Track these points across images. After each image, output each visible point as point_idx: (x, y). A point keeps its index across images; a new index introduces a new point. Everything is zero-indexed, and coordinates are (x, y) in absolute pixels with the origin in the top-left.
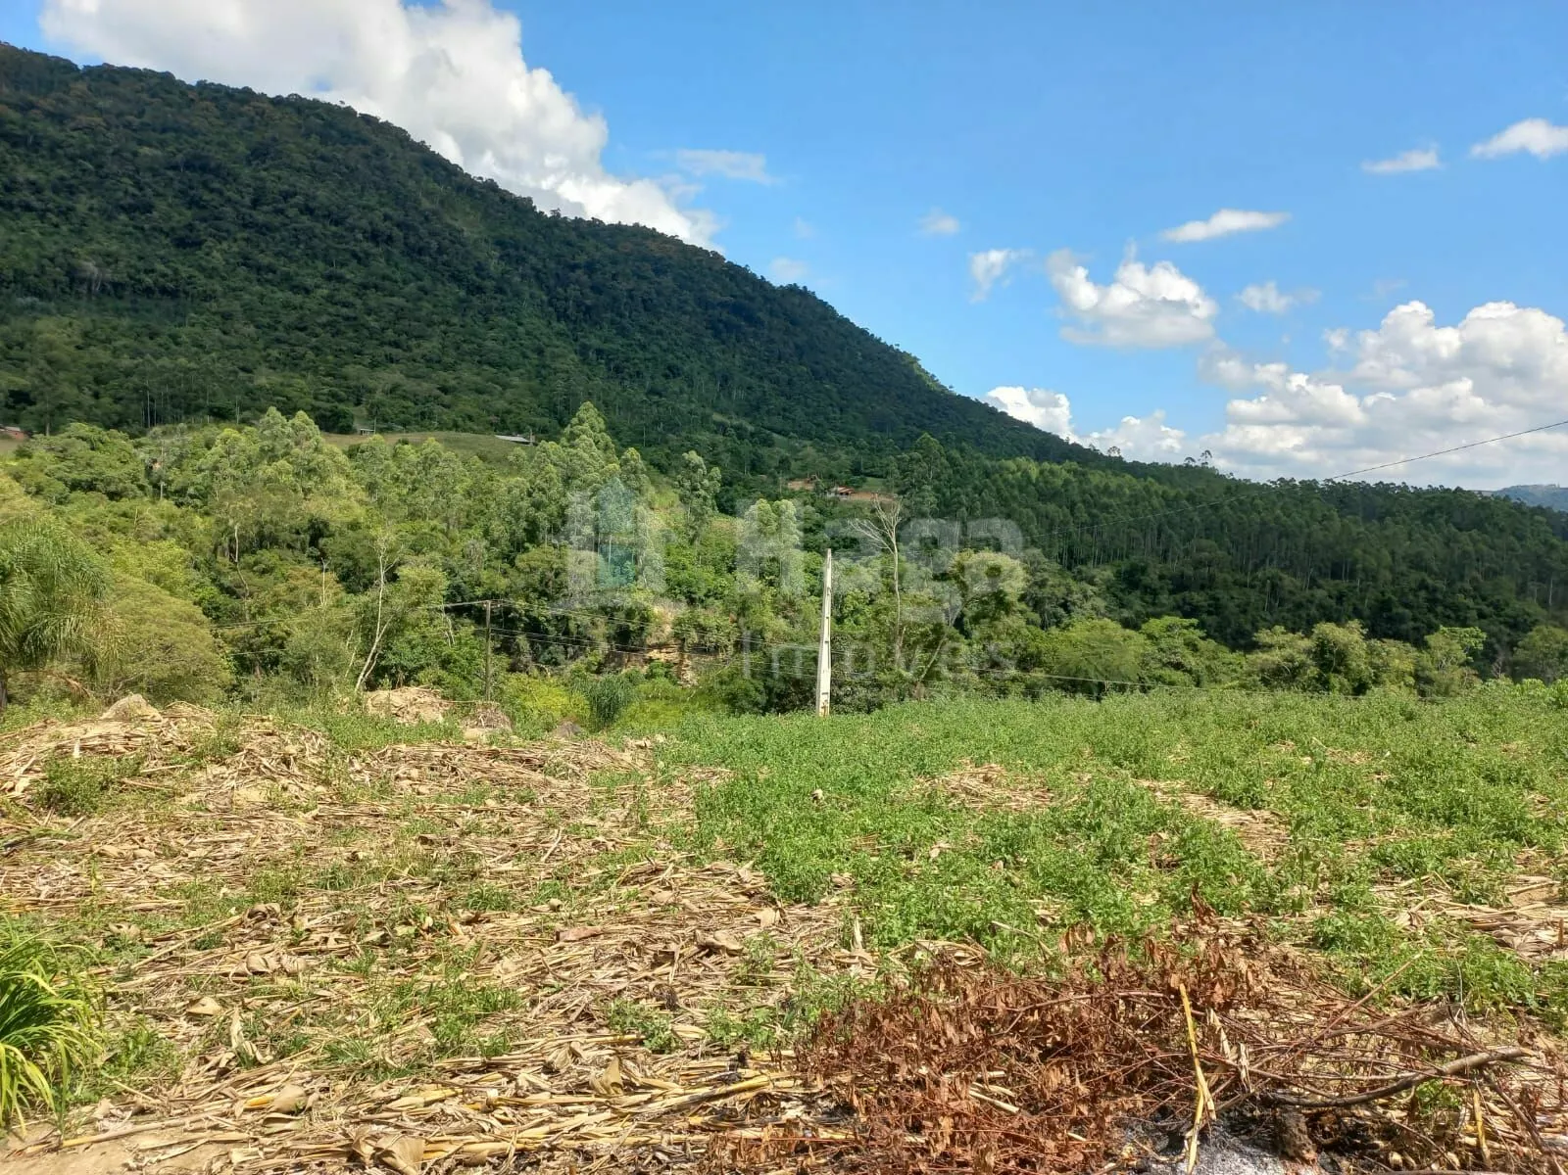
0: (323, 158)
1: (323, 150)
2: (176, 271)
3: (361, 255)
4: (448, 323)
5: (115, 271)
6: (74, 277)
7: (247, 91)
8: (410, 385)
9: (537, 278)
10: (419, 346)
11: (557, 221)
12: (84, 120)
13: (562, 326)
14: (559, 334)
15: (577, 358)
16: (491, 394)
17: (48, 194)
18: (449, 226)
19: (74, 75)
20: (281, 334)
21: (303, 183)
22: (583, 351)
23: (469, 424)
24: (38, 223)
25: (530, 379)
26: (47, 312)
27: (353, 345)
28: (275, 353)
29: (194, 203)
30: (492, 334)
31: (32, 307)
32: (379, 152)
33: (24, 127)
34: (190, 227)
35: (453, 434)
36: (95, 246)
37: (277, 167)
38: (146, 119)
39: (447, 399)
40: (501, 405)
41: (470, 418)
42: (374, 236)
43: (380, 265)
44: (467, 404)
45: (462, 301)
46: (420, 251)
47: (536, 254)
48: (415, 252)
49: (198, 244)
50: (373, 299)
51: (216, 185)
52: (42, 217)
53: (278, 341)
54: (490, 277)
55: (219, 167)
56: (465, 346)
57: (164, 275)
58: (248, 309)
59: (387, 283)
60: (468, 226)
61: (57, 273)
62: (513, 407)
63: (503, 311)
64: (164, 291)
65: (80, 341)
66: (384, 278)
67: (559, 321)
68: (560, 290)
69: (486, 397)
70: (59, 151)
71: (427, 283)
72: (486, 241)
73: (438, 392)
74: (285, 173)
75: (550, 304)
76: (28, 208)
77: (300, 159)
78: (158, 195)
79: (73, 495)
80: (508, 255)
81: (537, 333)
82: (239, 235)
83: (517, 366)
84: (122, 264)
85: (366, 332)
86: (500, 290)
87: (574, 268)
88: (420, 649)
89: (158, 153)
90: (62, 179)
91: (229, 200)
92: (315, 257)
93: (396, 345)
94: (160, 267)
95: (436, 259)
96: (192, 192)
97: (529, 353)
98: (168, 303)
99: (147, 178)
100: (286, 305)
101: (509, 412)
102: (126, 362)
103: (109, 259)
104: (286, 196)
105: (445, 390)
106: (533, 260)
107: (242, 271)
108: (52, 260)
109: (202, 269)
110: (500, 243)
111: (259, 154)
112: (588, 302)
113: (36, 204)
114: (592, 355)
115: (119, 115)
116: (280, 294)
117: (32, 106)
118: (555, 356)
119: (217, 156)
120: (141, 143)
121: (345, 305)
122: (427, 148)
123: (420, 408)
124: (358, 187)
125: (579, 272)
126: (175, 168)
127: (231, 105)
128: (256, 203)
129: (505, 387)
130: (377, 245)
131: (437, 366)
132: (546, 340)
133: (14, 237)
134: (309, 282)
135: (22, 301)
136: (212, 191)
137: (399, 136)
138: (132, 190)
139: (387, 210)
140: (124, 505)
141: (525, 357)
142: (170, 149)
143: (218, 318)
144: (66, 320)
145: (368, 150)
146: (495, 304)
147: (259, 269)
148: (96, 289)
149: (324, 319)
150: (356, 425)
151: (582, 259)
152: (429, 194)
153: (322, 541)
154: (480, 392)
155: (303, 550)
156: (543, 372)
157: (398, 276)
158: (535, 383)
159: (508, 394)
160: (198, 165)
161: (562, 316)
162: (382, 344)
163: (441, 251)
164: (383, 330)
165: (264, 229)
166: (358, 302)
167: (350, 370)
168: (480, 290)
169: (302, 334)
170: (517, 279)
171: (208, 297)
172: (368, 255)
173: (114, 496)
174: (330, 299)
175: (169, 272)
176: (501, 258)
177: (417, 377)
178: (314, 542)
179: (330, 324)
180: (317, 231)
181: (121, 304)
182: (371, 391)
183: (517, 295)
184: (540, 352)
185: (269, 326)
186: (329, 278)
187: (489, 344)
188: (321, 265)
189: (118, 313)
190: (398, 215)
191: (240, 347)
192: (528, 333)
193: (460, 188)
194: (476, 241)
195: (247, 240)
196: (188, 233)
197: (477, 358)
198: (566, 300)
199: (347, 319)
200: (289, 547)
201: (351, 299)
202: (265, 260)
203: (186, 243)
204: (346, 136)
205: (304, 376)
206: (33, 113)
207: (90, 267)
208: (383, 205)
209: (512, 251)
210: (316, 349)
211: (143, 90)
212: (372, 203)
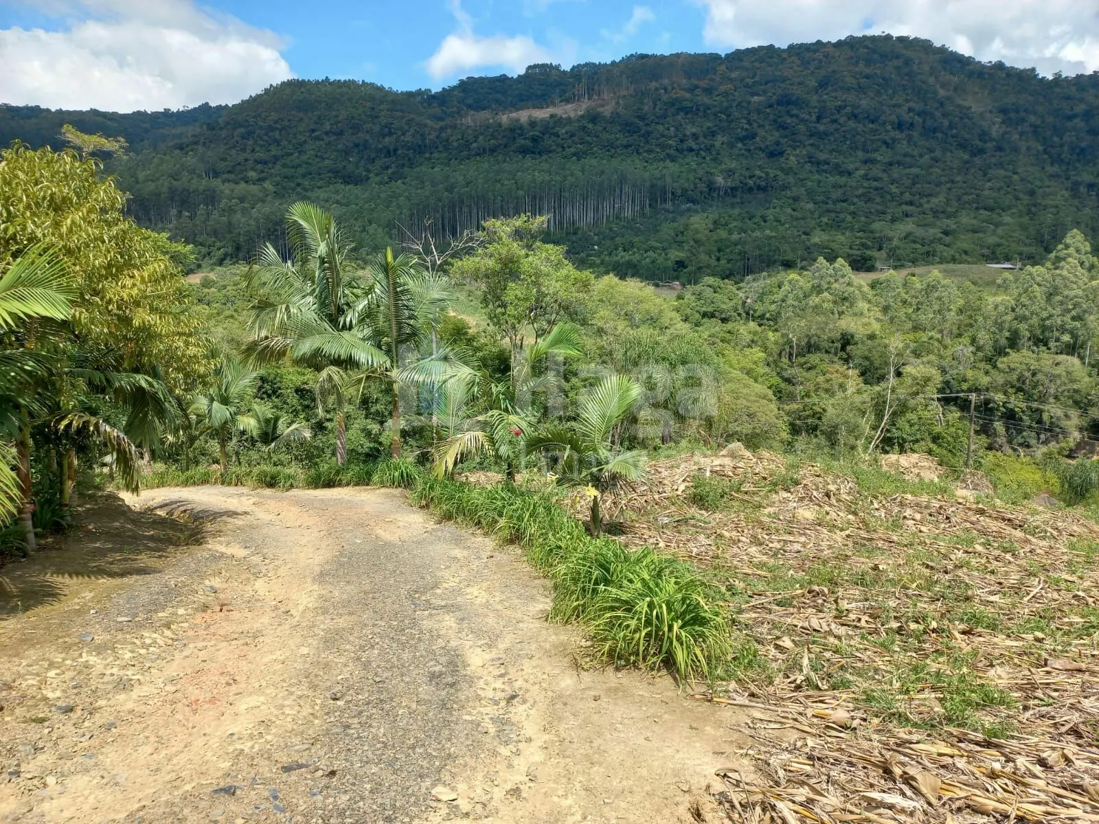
0: (867, 77)
1: (868, 71)
2: (767, 174)
3: (890, 141)
4: (953, 182)
5: (733, 180)
6: (711, 187)
7: (819, 42)
8: (920, 232)
9: (1035, 132)
10: (928, 202)
11: (1058, 81)
12: (722, 88)
13: (1056, 169)
14: (1052, 176)
15: (1066, 194)
16: (984, 232)
17: (701, 139)
18: (959, 106)
19: (719, 62)
20: (830, 206)
21: (851, 97)
22: (1074, 189)
23: (965, 257)
24: (695, 158)
25: (1021, 216)
26: (696, 212)
27: (880, 208)
28: (825, 220)
29: (783, 127)
30: (989, 184)
31: (689, 210)
32: (907, 62)
33: (691, 101)
34: (778, 143)
35: (951, 266)
36: (723, 166)
37: (835, 90)
38: (756, 79)
39: (947, 239)
40: (992, 240)
41: (966, 253)
42: (900, 126)
43: (903, 147)
44: (964, 242)
45: (966, 162)
46: (935, 130)
47: (1035, 113)
48: (929, 132)
49: (781, 154)
50: (896, 172)
51: (795, 112)
52: (697, 155)
53: (828, 211)
54: (992, 140)
55: (797, 99)
56: (966, 198)
57: (760, 178)
58: (810, 193)
59: (908, 159)
60: (977, 103)
61: (702, 187)
62: (1003, 241)
63: (1000, 165)
64: (759, 188)
65: (712, 227)
66: (905, 155)
67: (1052, 165)
68: (1056, 139)
69: (981, 235)
70: (709, 112)
71: (938, 153)
72: (991, 112)
73: (941, 235)
74: (839, 94)
75: (1045, 152)
76: (691, 150)
77: (850, 81)
78: (760, 126)
79: (704, 320)
80: (1010, 119)
81: (1030, 178)
82: (807, 143)
83: (1009, 208)
84: (736, 175)
85: (889, 197)
86: (1000, 149)
87: (1070, 118)
88: (916, 427)
89: (762, 98)
90: (709, 128)
91: (803, 120)
92: (857, 148)
93: (911, 203)
94: (758, 173)
95: (946, 134)
96: (779, 120)
97: (1021, 196)
98: (761, 195)
99: (754, 116)
100: (836, 186)
101: (999, 245)
102: (735, 237)
103: (730, 173)
104: (839, 109)
105: (946, 233)
106: (1032, 118)
107: (808, 166)
108: (700, 179)
109: (782, 170)
110: (1004, 111)
111: (823, 84)
112: (1083, 145)
113: (695, 147)
114: (1082, 189)
115: (742, 80)
116: (831, 178)
117: (696, 87)
118: (1045, 195)
119: (797, 91)
120: (753, 95)
121: (876, 180)
122: (947, 49)
123: (926, 248)
124: (890, 92)
125: (1077, 121)
126: (771, 106)
127: (808, 55)
128: (819, 119)
129: (997, 225)
130: (902, 132)
131: (941, 215)
132: (1038, 183)
133: (683, 169)
134: (851, 167)
135: (684, 207)
136: (792, 116)
137: (923, 46)
138: (746, 126)
139: (912, 104)
140: (729, 326)
141: (1017, 199)
142: (770, 94)
143: (791, 201)
144: (706, 215)
145: (899, 63)
146: (993, 160)
147: (818, 163)
148: (722, 193)
149: (860, 191)
150: (878, 265)
151: (1080, 108)
152: (943, 86)
153: (849, 348)
154: (975, 232)
155: (836, 354)
156: (1033, 209)
157: (916, 153)
158: (1026, 220)
159: (1000, 231)
160: (786, 101)
161: (1057, 160)
162: (900, 204)
163: (951, 127)
164: (902, 193)
165: (822, 136)
166: (885, 176)
167: (876, 226)
168: (982, 151)
169: (845, 204)
170: (1016, 137)
171: (785, 187)
172: (894, 140)
173: (724, 320)
174: (866, 177)
175: (763, 175)
176: (1003, 122)
177: (925, 225)
178: (843, 349)
179: (863, 195)
180: (859, 129)
181: (734, 200)
182: (890, 239)
183: (1016, 150)
184: (1032, 193)
185: (823, 202)
186: (866, 162)
187: (986, 192)
188: (860, 154)
189: (733, 206)
190: (918, 106)
191: (803, 219)
192: (1022, 180)
193: (971, 75)
194: (981, 114)
195: (812, 145)
196: (775, 147)
197: (975, 205)
198: (1062, 146)
199: (876, 189)
200: (827, 352)
201: (880, 175)
202: (823, 156)
203: (774, 154)
204: (884, 57)
205: (843, 234)
206: (698, 91)
207: (720, 180)
208: (907, 101)
209: (1012, 115)
210: (853, 214)
211: (756, 60)
212: (901, 101)
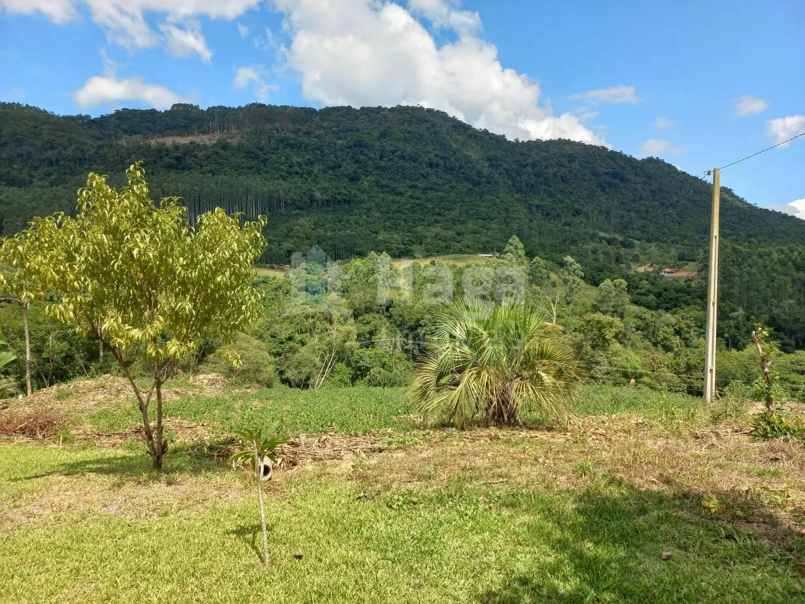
0: (409, 133)
1: (409, 129)
2: (350, 192)
3: (425, 175)
4: (463, 202)
5: (327, 195)
6: (312, 199)
7: (380, 107)
8: (443, 233)
9: (507, 174)
10: (449, 214)
11: (517, 144)
12: (317, 133)
13: (519, 196)
14: (518, 200)
15: (526, 211)
16: (480, 233)
17: (304, 166)
18: (465, 155)
19: (314, 114)
20: (391, 215)
21: (400, 145)
22: (529, 208)
23: (467, 249)
24: (300, 179)
25: (501, 224)
26: (302, 215)
27: (421, 217)
28: (388, 224)
29: (358, 161)
30: (484, 204)
31: (297, 214)
32: (433, 125)
33: (296, 140)
34: (355, 172)
35: (460, 255)
36: (320, 186)
37: (390, 140)
38: (340, 128)
39: (459, 238)
40: (484, 239)
41: (468, 247)
42: (431, 165)
43: (433, 179)
44: (468, 240)
45: (470, 190)
46: (451, 169)
47: (506, 162)
48: (449, 170)
49: (358, 179)
50: (430, 194)
51: (365, 152)
52: (302, 177)
53: (390, 218)
54: (483, 177)
55: (366, 144)
56: (471, 212)
57: (345, 195)
58: (377, 205)
59: (436, 187)
60: (474, 154)
61: (306, 199)
62: (490, 239)
63: (489, 192)
64: (345, 201)
65: (313, 226)
66: (435, 184)
67: (517, 193)
68: (518, 178)
69: (478, 235)
70: (308, 148)
71: (454, 184)
72: (482, 159)
73: (456, 235)
74: (393, 142)
75: (513, 185)
76: (297, 173)
77: (399, 134)
78: (343, 160)
80: (493, 165)
81: (506, 201)
82: (374, 173)
83: (495, 219)
84: (329, 192)
85: (426, 210)
86: (489, 182)
87: (525, 166)
89: (344, 142)
90: (309, 159)
91: (370, 158)
92: (405, 178)
93: (439, 214)
94: (344, 191)
95: (458, 172)
96: (356, 157)
97: (501, 211)
98: (347, 206)
99: (339, 153)
100: (393, 202)
101: (488, 242)
102: (329, 234)
103: (324, 190)
104: (393, 152)
105: (459, 234)
106: (505, 165)
107: (376, 188)
108: (304, 194)
109: (359, 189)
110: (489, 159)
111: (383, 135)
112: (532, 182)
113: (300, 171)
114: (534, 209)
115: (330, 128)
116: (391, 197)
117: (299, 130)
118: (514, 212)
119: (366, 139)
120: (338, 139)
121: (418, 199)
122: (456, 119)
123: (446, 244)
124: (424, 143)
125: (528, 168)
126: (350, 147)
127: (373, 115)
128: (381, 157)
129: (488, 229)
130: (432, 169)
131: (457, 223)
132: (510, 204)
133: (292, 186)
134: (403, 190)
135: (293, 212)
136: (364, 155)
137: (443, 116)
138: (334, 159)
139: (437, 152)
141: (499, 213)
142: (349, 139)
143: (365, 211)
144: (309, 218)
145: (429, 125)
146: (485, 189)
147: (382, 187)
148: (320, 204)
149: (408, 206)
150: (416, 255)
151: (530, 161)
152: (455, 141)
154: (475, 233)
155: (383, 314)
156: (508, 220)
157: (441, 182)
158: (503, 227)
159: (489, 233)
160: (359, 145)
161: (519, 191)
162: (433, 215)
163: (460, 168)
164: (434, 208)
165: (384, 169)
166: (423, 196)
167: (419, 229)
168: (479, 183)
169: (400, 214)
170: (497, 175)
171: (362, 202)
172: (427, 174)
174: (411, 197)
175: (347, 193)
176: (489, 166)
177: (447, 229)
179: (411, 208)
180: (406, 166)
181: (329, 209)
182: (426, 237)
183: (497, 183)
184: (507, 210)
185: (386, 212)
186: (411, 187)
187: (482, 209)
188: (408, 181)
189: (328, 213)
190: (441, 154)
191: (374, 223)
192: (502, 202)
193: (470, 136)
194: (477, 160)
195: (377, 174)
196: (354, 175)
197: (476, 217)
198: (521, 182)
199: (418, 205)
201: (420, 196)
202: (384, 182)
203: (354, 179)
204: (420, 121)
205: (398, 233)
206: (300, 134)
207: (318, 195)
208: (435, 150)
209: (494, 162)
210: (405, 220)
211: (340, 116)
212: (431, 150)
